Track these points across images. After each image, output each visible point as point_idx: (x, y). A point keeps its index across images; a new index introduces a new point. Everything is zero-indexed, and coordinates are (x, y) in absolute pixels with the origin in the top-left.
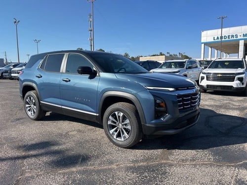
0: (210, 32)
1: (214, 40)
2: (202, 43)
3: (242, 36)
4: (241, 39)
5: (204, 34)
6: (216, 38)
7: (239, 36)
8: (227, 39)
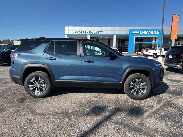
0: (70, 28)
1: (73, 33)
2: (66, 35)
3: (89, 33)
4: (89, 35)
5: (67, 28)
6: (74, 32)
7: (87, 33)
8: (81, 34)
